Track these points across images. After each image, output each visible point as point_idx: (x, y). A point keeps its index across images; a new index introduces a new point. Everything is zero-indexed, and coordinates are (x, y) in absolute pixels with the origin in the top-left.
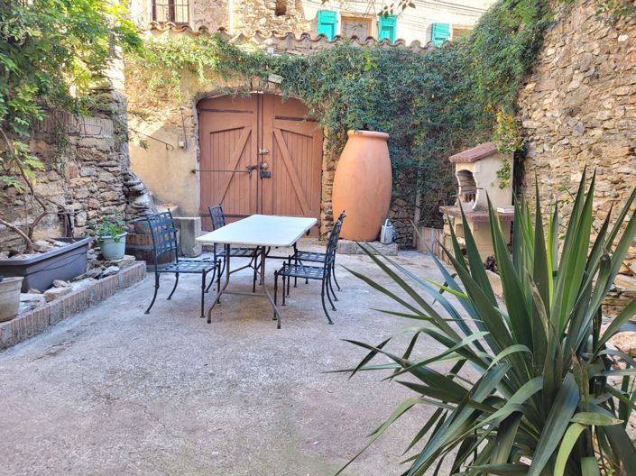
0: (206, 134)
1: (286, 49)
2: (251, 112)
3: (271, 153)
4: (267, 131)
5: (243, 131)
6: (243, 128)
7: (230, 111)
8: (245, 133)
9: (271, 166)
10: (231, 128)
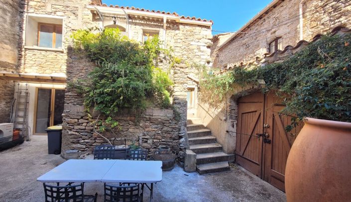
0: (240, 114)
1: (274, 61)
2: (261, 102)
3: (271, 127)
4: (269, 114)
5: (257, 113)
6: (256, 111)
7: (250, 102)
8: (257, 114)
9: (271, 136)
10: (251, 111)
